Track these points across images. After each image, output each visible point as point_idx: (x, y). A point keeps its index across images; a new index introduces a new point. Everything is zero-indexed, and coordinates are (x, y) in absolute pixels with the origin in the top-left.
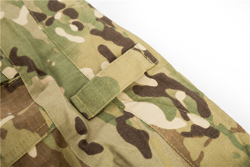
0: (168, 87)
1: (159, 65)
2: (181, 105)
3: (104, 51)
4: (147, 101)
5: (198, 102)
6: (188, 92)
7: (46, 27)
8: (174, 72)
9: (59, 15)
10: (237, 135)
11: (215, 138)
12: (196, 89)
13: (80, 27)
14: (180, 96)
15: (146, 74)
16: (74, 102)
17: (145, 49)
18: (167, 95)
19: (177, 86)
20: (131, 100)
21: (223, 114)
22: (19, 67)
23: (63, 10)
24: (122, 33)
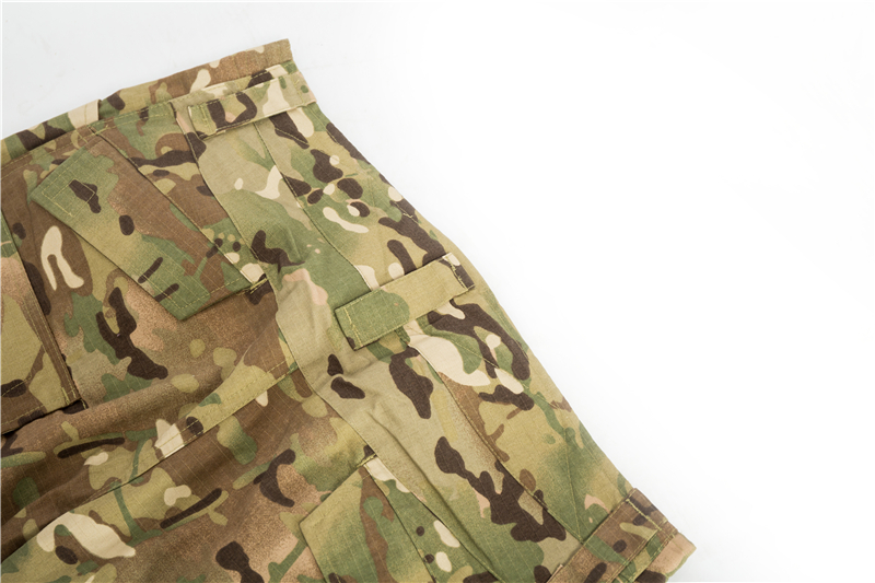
0: (479, 325)
1: (474, 291)
2: (490, 354)
3: (396, 249)
4: (444, 336)
5: (515, 357)
6: (506, 339)
7: (309, 205)
8: (496, 306)
9: (330, 189)
10: (557, 412)
11: (525, 409)
12: (519, 337)
13: (364, 211)
14: (493, 341)
15: (452, 301)
16: (340, 318)
17: (458, 264)
18: (473, 335)
19: (493, 326)
20: (421, 331)
21: (547, 381)
22: (266, 265)
23: (338, 180)
24: (428, 232)
